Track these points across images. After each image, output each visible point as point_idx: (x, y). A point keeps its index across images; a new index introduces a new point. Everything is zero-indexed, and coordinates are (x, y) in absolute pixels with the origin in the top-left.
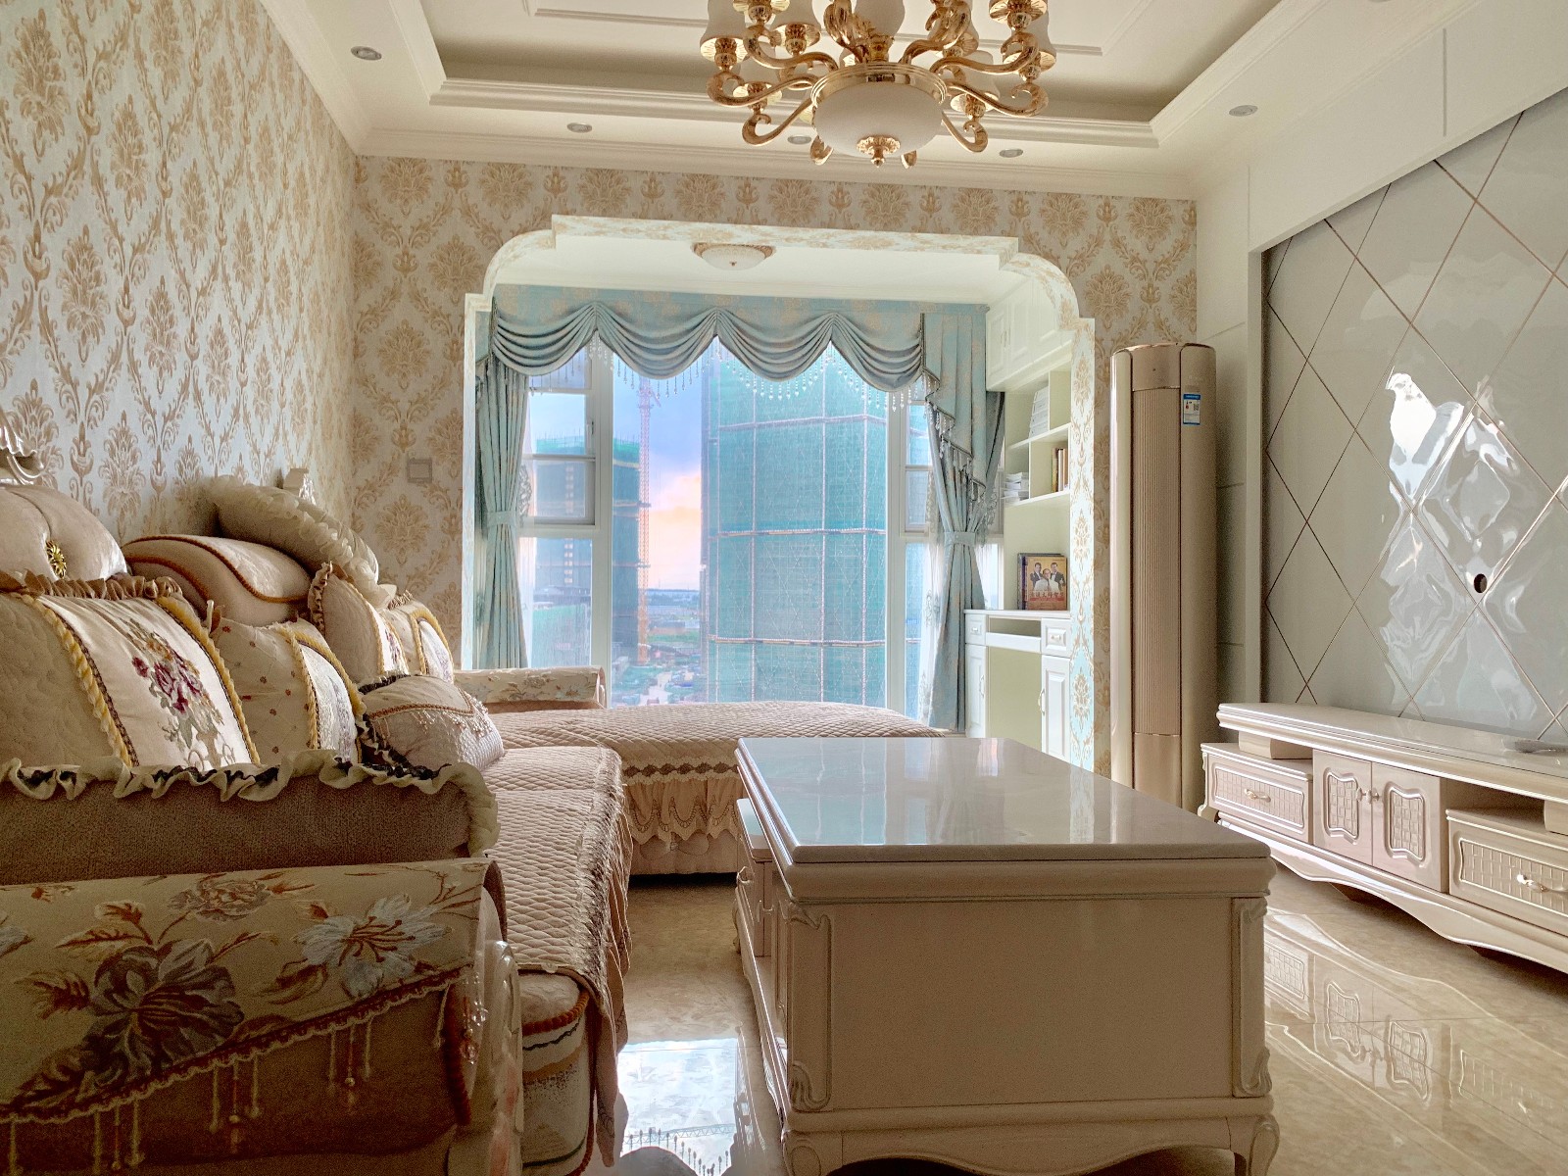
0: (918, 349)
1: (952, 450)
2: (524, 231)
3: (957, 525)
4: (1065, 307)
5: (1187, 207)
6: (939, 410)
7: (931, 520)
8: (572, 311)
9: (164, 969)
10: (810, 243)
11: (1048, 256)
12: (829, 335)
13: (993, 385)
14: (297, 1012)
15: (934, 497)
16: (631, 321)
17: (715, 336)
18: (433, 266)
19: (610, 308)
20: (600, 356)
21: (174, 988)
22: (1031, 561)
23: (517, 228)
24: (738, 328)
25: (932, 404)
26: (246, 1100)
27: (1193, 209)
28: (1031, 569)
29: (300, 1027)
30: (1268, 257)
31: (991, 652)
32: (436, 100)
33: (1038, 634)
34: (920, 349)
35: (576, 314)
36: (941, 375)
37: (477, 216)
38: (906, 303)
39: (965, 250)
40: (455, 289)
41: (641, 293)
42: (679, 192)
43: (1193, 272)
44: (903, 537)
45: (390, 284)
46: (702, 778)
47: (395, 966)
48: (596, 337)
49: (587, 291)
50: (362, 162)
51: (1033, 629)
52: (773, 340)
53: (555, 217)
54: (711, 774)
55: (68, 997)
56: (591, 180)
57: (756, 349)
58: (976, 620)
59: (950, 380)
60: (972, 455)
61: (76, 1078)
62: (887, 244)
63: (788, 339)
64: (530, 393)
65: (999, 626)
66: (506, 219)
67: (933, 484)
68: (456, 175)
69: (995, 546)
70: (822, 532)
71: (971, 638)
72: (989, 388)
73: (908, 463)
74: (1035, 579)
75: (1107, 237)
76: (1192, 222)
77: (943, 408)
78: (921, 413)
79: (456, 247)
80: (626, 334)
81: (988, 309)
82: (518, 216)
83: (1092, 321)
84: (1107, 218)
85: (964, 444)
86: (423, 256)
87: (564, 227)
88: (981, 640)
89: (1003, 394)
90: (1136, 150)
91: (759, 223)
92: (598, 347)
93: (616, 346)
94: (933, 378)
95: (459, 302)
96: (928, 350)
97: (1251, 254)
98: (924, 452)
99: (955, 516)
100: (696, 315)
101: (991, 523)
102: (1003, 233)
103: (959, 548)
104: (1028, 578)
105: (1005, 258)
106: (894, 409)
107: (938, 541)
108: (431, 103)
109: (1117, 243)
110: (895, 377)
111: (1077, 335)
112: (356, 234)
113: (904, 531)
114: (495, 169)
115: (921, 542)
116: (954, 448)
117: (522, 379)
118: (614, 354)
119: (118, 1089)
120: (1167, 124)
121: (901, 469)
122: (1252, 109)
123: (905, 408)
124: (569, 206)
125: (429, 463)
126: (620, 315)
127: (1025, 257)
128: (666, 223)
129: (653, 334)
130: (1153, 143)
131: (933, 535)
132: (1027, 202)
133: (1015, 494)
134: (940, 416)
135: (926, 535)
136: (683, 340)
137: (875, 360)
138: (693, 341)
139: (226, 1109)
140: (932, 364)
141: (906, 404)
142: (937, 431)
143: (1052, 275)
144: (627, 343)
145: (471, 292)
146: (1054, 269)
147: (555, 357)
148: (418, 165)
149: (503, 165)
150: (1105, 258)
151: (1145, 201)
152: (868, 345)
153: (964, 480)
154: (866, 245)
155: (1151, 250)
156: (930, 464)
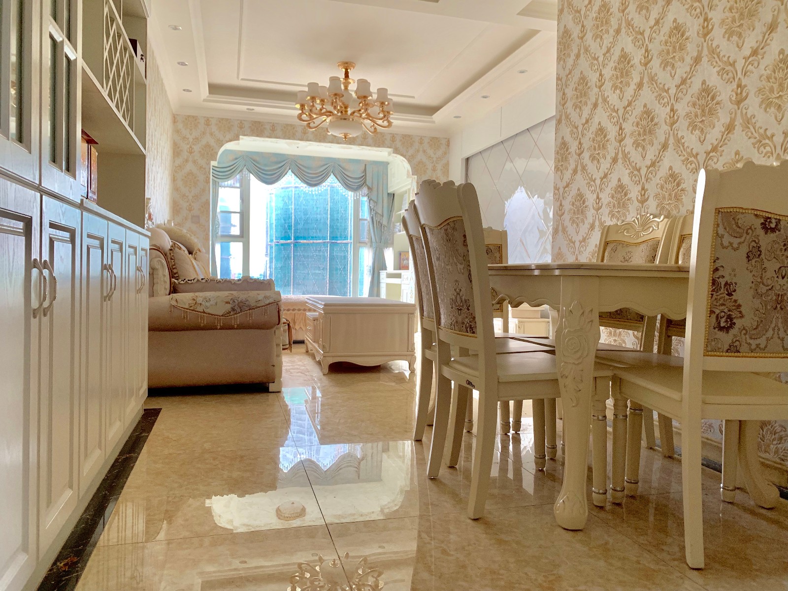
0: (363, 177)
1: (376, 214)
2: (231, 141)
3: (377, 241)
4: (408, 171)
5: (447, 140)
6: (371, 199)
7: (368, 239)
8: (236, 159)
9: (240, 300)
10: (325, 147)
11: (402, 155)
12: (332, 171)
13: (390, 191)
14: (258, 305)
15: (369, 230)
16: (258, 163)
17: (289, 169)
18: (200, 152)
19: (251, 158)
20: (246, 176)
21: (241, 302)
22: (402, 254)
23: (228, 140)
24: (298, 167)
25: (368, 197)
26: (252, 317)
27: (449, 141)
28: (402, 257)
29: (259, 307)
30: (467, 159)
31: (387, 285)
32: (205, 100)
33: (401, 278)
34: (364, 177)
35: (238, 160)
36: (372, 186)
37: (215, 135)
38: (360, 160)
39: (376, 151)
40: (207, 160)
41: (262, 153)
42: (282, 130)
43: (448, 162)
44: (358, 244)
45: (186, 157)
46: (294, 312)
47: (271, 300)
48: (245, 169)
49: (241, 151)
50: (175, 116)
51: (399, 276)
52: (312, 172)
53: (241, 137)
54: (296, 312)
55: (227, 303)
56: (253, 125)
57: (305, 175)
58: (383, 274)
59: (375, 189)
60: (383, 216)
61: (230, 312)
62: (351, 148)
63: (316, 172)
64: (220, 188)
65: (390, 276)
66: (225, 137)
67: (369, 226)
68: (208, 122)
69: (391, 248)
70: (328, 242)
71: (382, 281)
72: (389, 192)
73: (360, 218)
74: (404, 260)
75: (421, 149)
76: (448, 145)
77: (372, 198)
78: (365, 199)
79: (208, 146)
80: (256, 168)
81: (389, 164)
82: (228, 137)
83: (416, 176)
84: (421, 143)
85: (380, 212)
86: (196, 148)
87: (242, 139)
88: (384, 280)
89: (394, 194)
90: (428, 124)
91: (309, 141)
92: (245, 172)
93: (252, 171)
94: (369, 188)
95: (209, 164)
96: (367, 178)
97: (462, 159)
98: (365, 214)
99: (377, 238)
100: (282, 162)
101: (390, 240)
102: (388, 147)
103: (378, 249)
104: (401, 259)
105: (389, 154)
106: (355, 198)
107: (371, 246)
108: (203, 101)
109: (424, 151)
110: (356, 187)
111: (412, 180)
112: (174, 141)
113: (359, 243)
114: (221, 120)
115: (365, 246)
116: (376, 213)
117: (217, 183)
118: (251, 174)
119: (236, 314)
120: (438, 117)
121: (358, 220)
122: (460, 117)
123: (359, 198)
124: (246, 133)
125: (198, 217)
126: (254, 160)
127: (395, 155)
128: (278, 139)
129: (267, 168)
130: (434, 122)
131: (369, 244)
132: (396, 137)
133: (397, 230)
134: (371, 201)
135: (367, 244)
136: (278, 170)
137: (348, 180)
138: (280, 172)
139: (249, 318)
140: (369, 182)
141: (359, 196)
142: (370, 207)
143: (404, 161)
144: (257, 171)
145: (213, 160)
146: (404, 159)
147: (229, 176)
148: (195, 118)
149: (223, 119)
150: (420, 156)
151: (433, 138)
152: (345, 174)
153: (380, 225)
154: (344, 148)
155: (435, 154)
156: (368, 219)
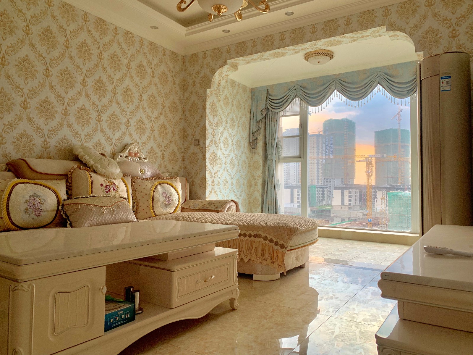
2: (221, 67)
16: (306, 89)
17: (335, 89)
18: (200, 83)
19: (300, 86)
23: (218, 67)
24: (342, 84)
32: (187, 35)
35: (290, 90)
37: (209, 66)
40: (205, 89)
42: (262, 43)
48: (297, 96)
49: (294, 82)
50: (185, 58)
52: (355, 86)
53: (228, 61)
56: (237, 46)
57: (349, 91)
63: (360, 85)
66: (216, 64)
68: (205, 55)
75: (430, 13)
79: (205, 76)
80: (304, 93)
82: (219, 64)
83: (422, 53)
86: (198, 81)
93: (302, 98)
95: (205, 92)
117: (276, 113)
124: (232, 57)
126: (303, 88)
127: (391, 32)
128: (259, 54)
129: (313, 92)
132: (390, 10)
136: (323, 92)
138: (326, 92)
144: (305, 96)
147: (283, 106)
148: (196, 55)
150: (429, 24)
